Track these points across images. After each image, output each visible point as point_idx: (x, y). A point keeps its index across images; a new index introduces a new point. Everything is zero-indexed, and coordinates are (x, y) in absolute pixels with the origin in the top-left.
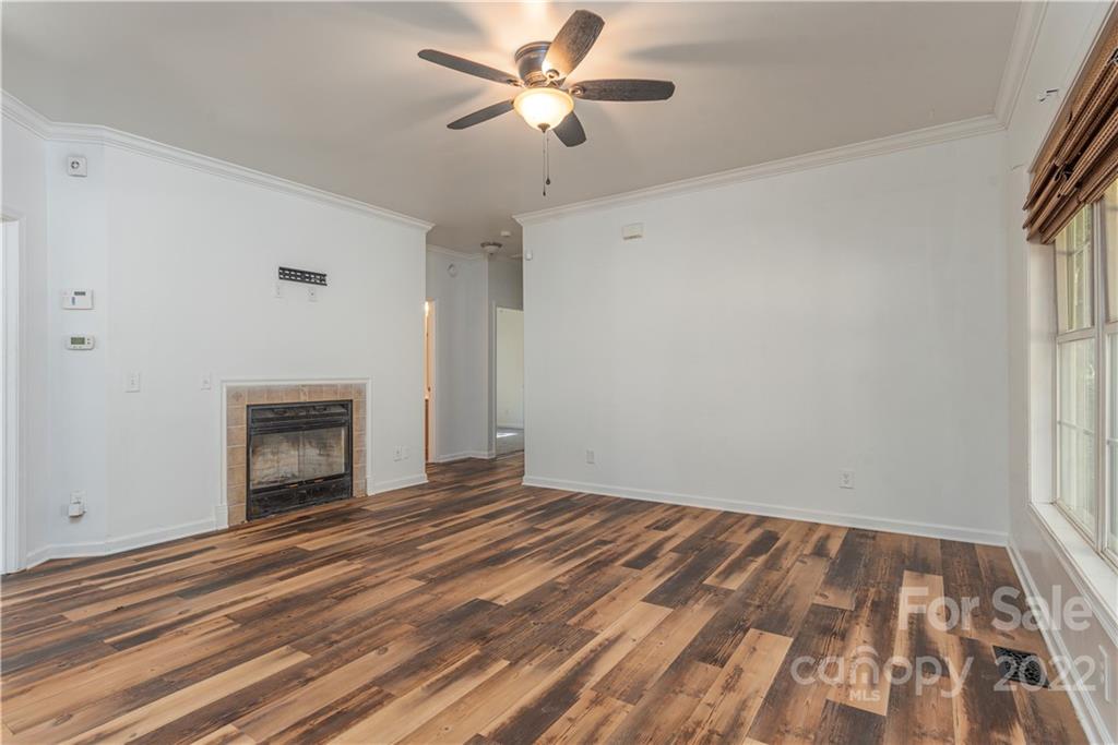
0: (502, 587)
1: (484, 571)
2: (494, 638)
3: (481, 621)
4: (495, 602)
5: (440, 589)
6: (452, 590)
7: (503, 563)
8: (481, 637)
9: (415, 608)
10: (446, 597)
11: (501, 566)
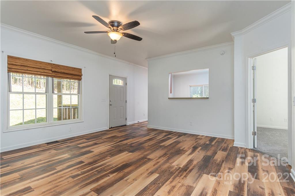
0: (126, 156)
1: (130, 161)
2: (129, 146)
3: (131, 149)
4: (128, 152)
5: (142, 156)
6: (139, 155)
7: (124, 164)
8: (132, 147)
9: (146, 151)
10: (140, 153)
11: (125, 163)
